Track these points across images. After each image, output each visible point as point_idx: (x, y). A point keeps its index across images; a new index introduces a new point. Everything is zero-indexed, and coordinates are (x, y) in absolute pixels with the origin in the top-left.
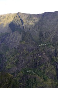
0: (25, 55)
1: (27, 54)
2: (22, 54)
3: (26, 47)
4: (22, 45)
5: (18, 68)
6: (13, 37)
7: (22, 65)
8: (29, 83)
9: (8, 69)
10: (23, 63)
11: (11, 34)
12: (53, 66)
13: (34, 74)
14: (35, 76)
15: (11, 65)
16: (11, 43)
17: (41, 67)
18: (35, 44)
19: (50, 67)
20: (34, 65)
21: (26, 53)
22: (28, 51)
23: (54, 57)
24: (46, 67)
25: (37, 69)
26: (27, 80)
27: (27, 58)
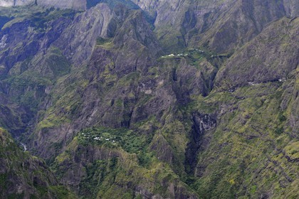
0: (104, 85)
1: (111, 84)
2: (95, 82)
3: (114, 60)
4: (102, 53)
5: (76, 127)
6: (89, 27)
7: (90, 119)
8: (93, 173)
9: (43, 129)
10: (94, 112)
11: (85, 13)
12: (179, 123)
13: (114, 147)
14: (115, 150)
15: (56, 119)
16: (80, 48)
17: (142, 127)
18: (141, 50)
19: (169, 126)
20: (120, 120)
21: (108, 82)
22: (118, 74)
23: (200, 97)
24: (159, 125)
25: (129, 132)
26: (91, 164)
27: (109, 96)
